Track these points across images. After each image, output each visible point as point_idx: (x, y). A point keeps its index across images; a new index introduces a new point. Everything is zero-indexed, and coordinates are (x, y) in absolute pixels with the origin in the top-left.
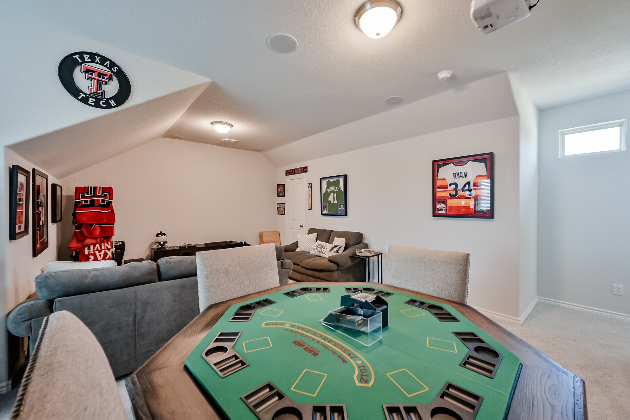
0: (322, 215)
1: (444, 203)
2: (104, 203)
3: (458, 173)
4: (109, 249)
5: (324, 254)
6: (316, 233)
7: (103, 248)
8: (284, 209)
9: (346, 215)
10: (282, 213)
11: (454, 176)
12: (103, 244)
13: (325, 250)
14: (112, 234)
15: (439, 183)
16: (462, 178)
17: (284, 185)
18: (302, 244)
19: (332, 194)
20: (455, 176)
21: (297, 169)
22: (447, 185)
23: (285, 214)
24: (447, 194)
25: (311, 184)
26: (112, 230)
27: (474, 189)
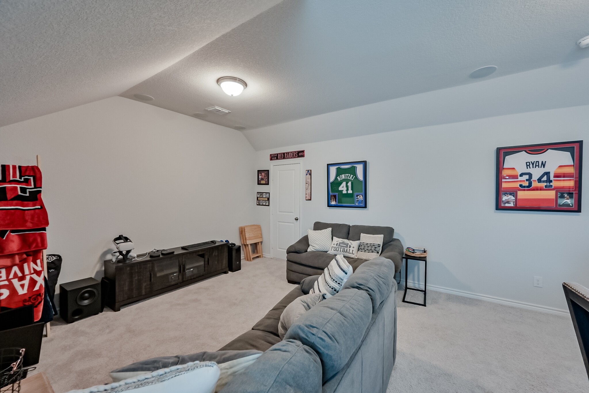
0: (328, 206)
1: (513, 195)
2: (26, 194)
3: (533, 163)
4: (38, 273)
5: (352, 254)
6: (330, 229)
7: (27, 272)
8: (268, 199)
9: (365, 207)
10: (264, 204)
11: (527, 165)
12: (26, 266)
13: (351, 249)
14: (44, 246)
15: (505, 173)
16: (539, 167)
17: (268, 171)
18: (316, 242)
19: (344, 184)
20: (529, 165)
21: (287, 153)
22: (518, 175)
23: (269, 206)
24: (517, 185)
25: (311, 170)
26: (43, 238)
27: (554, 180)
